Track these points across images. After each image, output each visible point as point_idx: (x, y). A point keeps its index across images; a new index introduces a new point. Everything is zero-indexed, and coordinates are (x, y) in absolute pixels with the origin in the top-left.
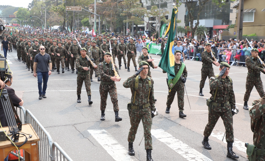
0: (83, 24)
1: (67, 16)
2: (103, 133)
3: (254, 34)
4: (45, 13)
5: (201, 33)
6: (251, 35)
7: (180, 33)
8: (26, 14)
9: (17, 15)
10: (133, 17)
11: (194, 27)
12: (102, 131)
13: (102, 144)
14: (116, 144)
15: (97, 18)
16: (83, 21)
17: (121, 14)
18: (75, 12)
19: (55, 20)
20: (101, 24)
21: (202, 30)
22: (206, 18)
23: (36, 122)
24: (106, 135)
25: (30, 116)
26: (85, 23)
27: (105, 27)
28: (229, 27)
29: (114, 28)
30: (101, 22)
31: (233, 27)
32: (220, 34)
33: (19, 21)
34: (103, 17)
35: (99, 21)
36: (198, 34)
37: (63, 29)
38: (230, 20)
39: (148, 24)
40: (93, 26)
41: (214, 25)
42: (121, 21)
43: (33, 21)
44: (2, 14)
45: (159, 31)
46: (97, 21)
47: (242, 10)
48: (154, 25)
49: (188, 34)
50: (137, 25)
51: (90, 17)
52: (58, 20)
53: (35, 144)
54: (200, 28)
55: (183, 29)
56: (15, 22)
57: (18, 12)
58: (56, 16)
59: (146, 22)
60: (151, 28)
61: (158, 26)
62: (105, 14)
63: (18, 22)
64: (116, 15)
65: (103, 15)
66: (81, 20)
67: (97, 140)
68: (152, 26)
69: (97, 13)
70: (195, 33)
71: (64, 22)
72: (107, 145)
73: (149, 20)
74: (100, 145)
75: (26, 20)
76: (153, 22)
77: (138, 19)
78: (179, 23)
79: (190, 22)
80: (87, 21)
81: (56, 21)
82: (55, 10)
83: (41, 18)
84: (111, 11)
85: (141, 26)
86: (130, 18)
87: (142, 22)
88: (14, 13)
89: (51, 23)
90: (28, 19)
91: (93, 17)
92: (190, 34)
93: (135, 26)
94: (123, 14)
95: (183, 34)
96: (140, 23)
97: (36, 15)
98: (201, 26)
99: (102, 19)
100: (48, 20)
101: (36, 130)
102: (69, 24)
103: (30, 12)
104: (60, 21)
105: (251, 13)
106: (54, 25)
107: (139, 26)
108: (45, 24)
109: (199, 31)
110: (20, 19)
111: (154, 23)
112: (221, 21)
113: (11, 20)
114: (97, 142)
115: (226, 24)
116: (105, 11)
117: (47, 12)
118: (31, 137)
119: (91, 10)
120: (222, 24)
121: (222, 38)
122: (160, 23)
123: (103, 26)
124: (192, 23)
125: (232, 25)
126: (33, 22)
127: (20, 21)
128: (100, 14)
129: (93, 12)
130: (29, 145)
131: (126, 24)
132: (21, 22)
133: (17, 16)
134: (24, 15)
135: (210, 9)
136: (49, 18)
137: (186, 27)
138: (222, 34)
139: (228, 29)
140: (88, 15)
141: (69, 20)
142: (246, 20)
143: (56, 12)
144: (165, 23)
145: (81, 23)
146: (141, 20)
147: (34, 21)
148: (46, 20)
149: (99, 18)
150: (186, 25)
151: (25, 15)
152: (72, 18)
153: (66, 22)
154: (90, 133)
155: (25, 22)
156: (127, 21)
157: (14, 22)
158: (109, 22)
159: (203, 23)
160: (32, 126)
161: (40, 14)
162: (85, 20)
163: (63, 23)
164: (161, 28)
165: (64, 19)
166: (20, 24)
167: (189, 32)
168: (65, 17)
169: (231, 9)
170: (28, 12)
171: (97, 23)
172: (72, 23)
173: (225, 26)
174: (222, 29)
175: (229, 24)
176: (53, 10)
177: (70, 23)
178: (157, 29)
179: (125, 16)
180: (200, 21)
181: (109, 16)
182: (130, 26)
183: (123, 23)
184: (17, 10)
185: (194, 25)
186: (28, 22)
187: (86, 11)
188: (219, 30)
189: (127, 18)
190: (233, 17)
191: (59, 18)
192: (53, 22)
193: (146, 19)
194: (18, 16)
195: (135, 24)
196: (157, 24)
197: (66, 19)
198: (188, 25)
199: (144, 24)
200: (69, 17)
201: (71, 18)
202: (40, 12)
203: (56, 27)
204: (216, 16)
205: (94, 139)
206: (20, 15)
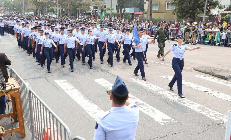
2: (65, 82)
3: (158, 18)
4: (23, 3)
5: (127, 17)
6: (157, 18)
7: (114, 17)
8: (10, 4)
9: (4, 5)
10: (83, 6)
11: (122, 13)
12: (64, 81)
13: (64, 89)
14: (73, 89)
15: (59, 7)
17: (75, 4)
18: (44, 3)
20: (62, 11)
21: (127, 15)
22: (130, 7)
23: (17, 76)
24: (67, 83)
25: (14, 72)
26: (51, 10)
27: (65, 12)
28: (144, 13)
29: (71, 13)
30: (62, 10)
31: (146, 13)
32: (138, 17)
33: (6, 8)
34: (63, 6)
35: (60, 9)
36: (125, 17)
37: (36, 14)
38: (144, 8)
39: (93, 11)
40: (56, 12)
41: (135, 12)
42: (75, 9)
43: (15, 9)
45: (100, 16)
46: (59, 9)
47: (151, 3)
48: (97, 12)
49: (118, 18)
50: (86, 12)
51: (54, 6)
52: (33, 8)
53: (18, 91)
54: (126, 14)
55: (115, 14)
56: (3, 9)
57: (4, 3)
58: (31, 6)
59: (92, 10)
60: (95, 13)
61: (100, 12)
62: (64, 4)
63: (5, 10)
64: (72, 5)
65: (63, 4)
66: (48, 8)
67: (61, 86)
68: (96, 12)
69: (59, 3)
70: (123, 17)
71: (37, 10)
72: (67, 89)
73: (94, 9)
74: (63, 90)
75: (11, 8)
76: (96, 9)
77: (86, 8)
78: (113, 10)
79: (120, 10)
80: (52, 9)
81: (31, 8)
82: (30, 2)
83: (20, 7)
84: (68, 2)
85: (89, 12)
86: (81, 7)
87: (89, 9)
88: (2, 3)
90: (12, 7)
91: (57, 6)
92: (120, 18)
93: (84, 12)
94: (76, 4)
95: (115, 17)
96: (88, 10)
97: (17, 4)
98: (127, 12)
99: (63, 7)
100: (26, 8)
101: (18, 82)
102: (40, 11)
103: (13, 2)
105: (157, 4)
106: (30, 12)
107: (87, 12)
108: (24, 10)
109: (126, 15)
111: (97, 11)
112: (139, 9)
114: (61, 88)
115: (142, 11)
116: (64, 2)
117: (25, 3)
118: (14, 86)
119: (55, 1)
120: (140, 11)
121: (140, 20)
122: (101, 10)
123: (63, 12)
124: (121, 10)
125: (145, 12)
128: (61, 4)
129: (56, 2)
130: (14, 91)
131: (78, 11)
134: (9, 5)
135: (132, 2)
137: (117, 13)
138: (139, 17)
139: (143, 15)
140: (53, 5)
141: (40, 8)
142: (154, 9)
143: (31, 2)
144: (104, 10)
145: (48, 10)
146: (88, 8)
148: (25, 8)
149: (61, 7)
150: (117, 12)
152: (42, 6)
153: (38, 9)
154: (56, 82)
155: (9, 9)
156: (79, 9)
157: (2, 9)
158: (67, 10)
159: (128, 10)
160: (15, 79)
161: (20, 4)
162: (51, 8)
164: (101, 14)
165: (37, 8)
166: (6, 10)
167: (119, 16)
168: (37, 6)
169: (145, 1)
170: (12, 2)
171: (59, 10)
172: (42, 10)
173: (141, 13)
174: (140, 15)
175: (144, 11)
176: (29, 1)
178: (99, 14)
179: (78, 6)
180: (126, 9)
181: (67, 5)
182: (81, 12)
183: (77, 10)
184: (4, 1)
185: (122, 12)
186: (12, 10)
187: (51, 2)
188: (138, 15)
189: (79, 7)
190: (146, 6)
191: (33, 7)
192: (29, 9)
193: (92, 8)
194: (5, 5)
195: (84, 11)
196: (99, 11)
197: (38, 7)
198: (119, 12)
199: (90, 11)
200: (40, 6)
202: (19, 2)
203: (31, 13)
204: (136, 6)
205: (59, 86)
206: (6, 5)
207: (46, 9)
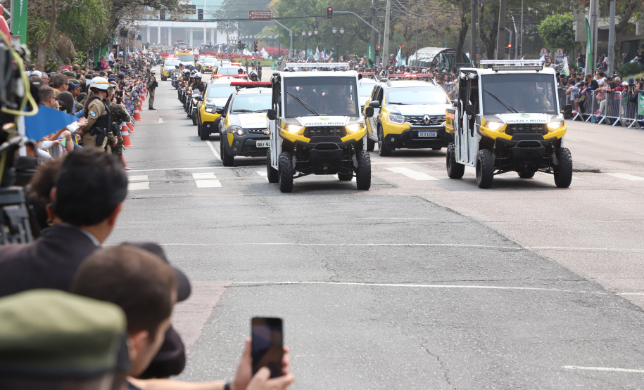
0: (548, 39)
1: (474, 6)
8: (314, 5)
9: (281, 10)
15: (604, 12)
16: (545, 27)
19: (426, 25)
26: (555, 34)
30: (623, 28)
33: (286, 33)
35: (609, 22)
43: (338, 32)
44: (225, 7)
46: (602, 23)
51: (576, 6)
52: (439, 25)
56: (273, 40)
63: (281, 40)
71: (463, 32)
75: (315, 27)
80: (564, 27)
81: (430, 27)
83: (369, 20)
88: (272, 4)
89: (408, 36)
90: (323, 24)
91: (588, 5)
99: (627, 11)
100: (398, 26)
102: (483, 37)
104: (444, 28)
106: (421, 46)
108: (386, 40)
110: (290, 28)
113: (258, 30)
126: (338, 37)
127: (291, 35)
132: (295, 39)
133: (281, 14)
134: (306, 10)
136: (404, 18)
141: (483, 22)
145: (537, 36)
147: (342, 31)
148: (392, 27)
151: (312, 8)
153: (469, 34)
155: (307, 39)
157: (267, 40)
161: (368, 4)
162: (552, 20)
163: (458, 36)
165: (463, 20)
168: (465, 9)
172: (493, 32)
177: (488, 33)
186: (318, 38)
191: (441, 17)
192: (415, 31)
194: (285, 14)
197: (469, 15)
200: (482, 10)
201: (492, 12)
206: (290, 11)
207: (518, 30)
